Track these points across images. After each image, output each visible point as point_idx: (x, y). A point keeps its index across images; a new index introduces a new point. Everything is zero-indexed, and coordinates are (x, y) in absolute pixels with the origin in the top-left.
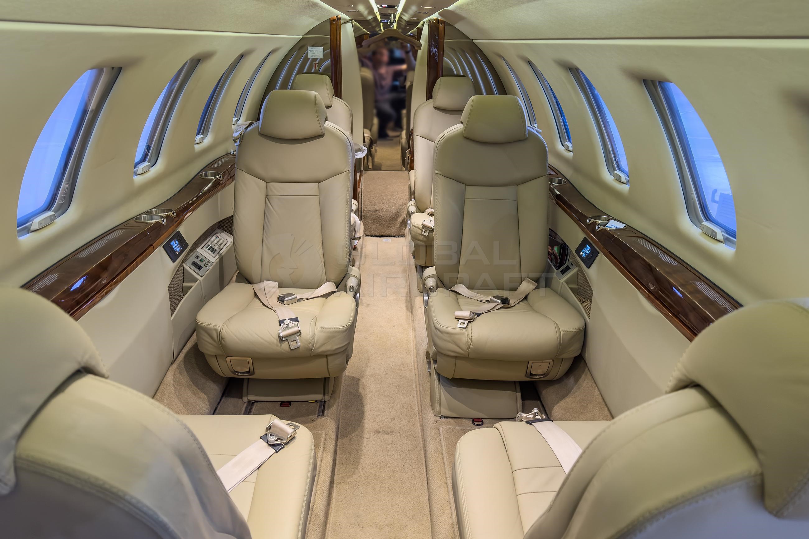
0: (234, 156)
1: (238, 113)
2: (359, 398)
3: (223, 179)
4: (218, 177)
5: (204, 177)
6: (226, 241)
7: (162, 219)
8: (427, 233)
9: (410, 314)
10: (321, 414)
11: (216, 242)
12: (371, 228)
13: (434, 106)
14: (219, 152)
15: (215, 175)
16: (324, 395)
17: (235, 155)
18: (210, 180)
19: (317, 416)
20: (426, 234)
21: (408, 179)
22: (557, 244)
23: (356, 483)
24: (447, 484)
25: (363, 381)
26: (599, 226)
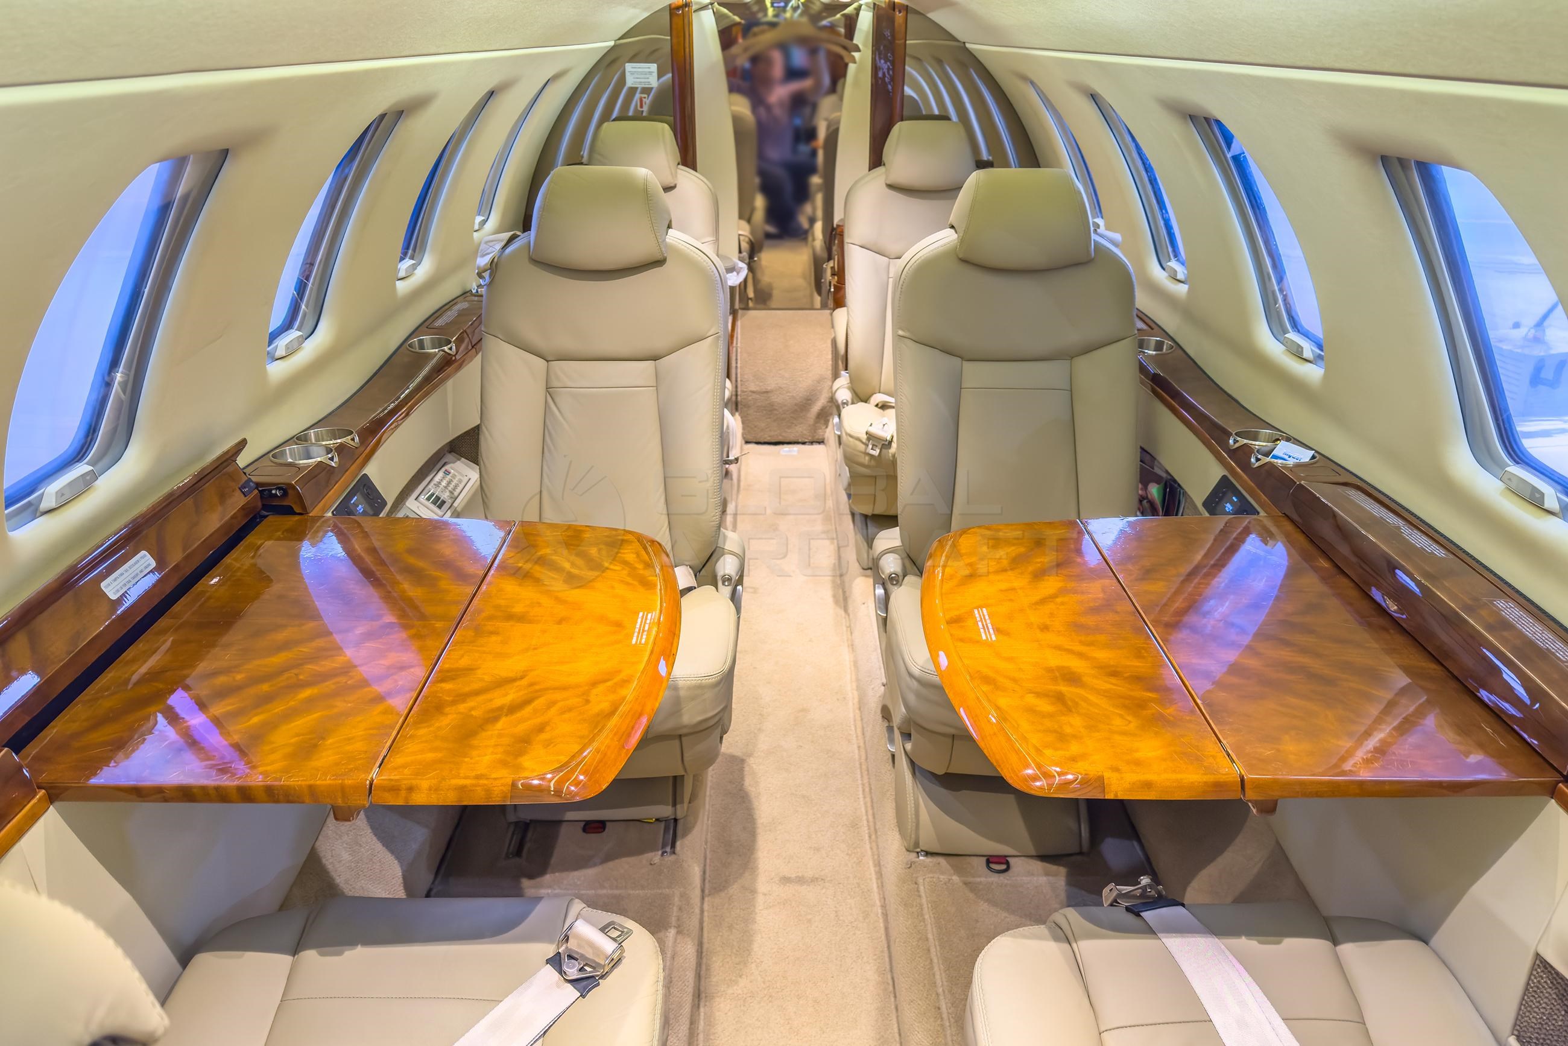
0: (480, 298)
1: (485, 205)
2: (744, 802)
3: (457, 353)
4: (446, 348)
5: (417, 350)
6: (465, 480)
7: (330, 456)
8: (878, 451)
9: (842, 612)
10: (668, 849)
11: (444, 483)
12: (755, 427)
13: (888, 182)
14: (449, 290)
15: (439, 344)
16: (674, 804)
17: (482, 296)
18: (429, 357)
19: (660, 852)
20: (876, 453)
21: (831, 326)
22: (1158, 480)
23: (745, 996)
24: (939, 1008)
25: (753, 763)
26: (1259, 456)
